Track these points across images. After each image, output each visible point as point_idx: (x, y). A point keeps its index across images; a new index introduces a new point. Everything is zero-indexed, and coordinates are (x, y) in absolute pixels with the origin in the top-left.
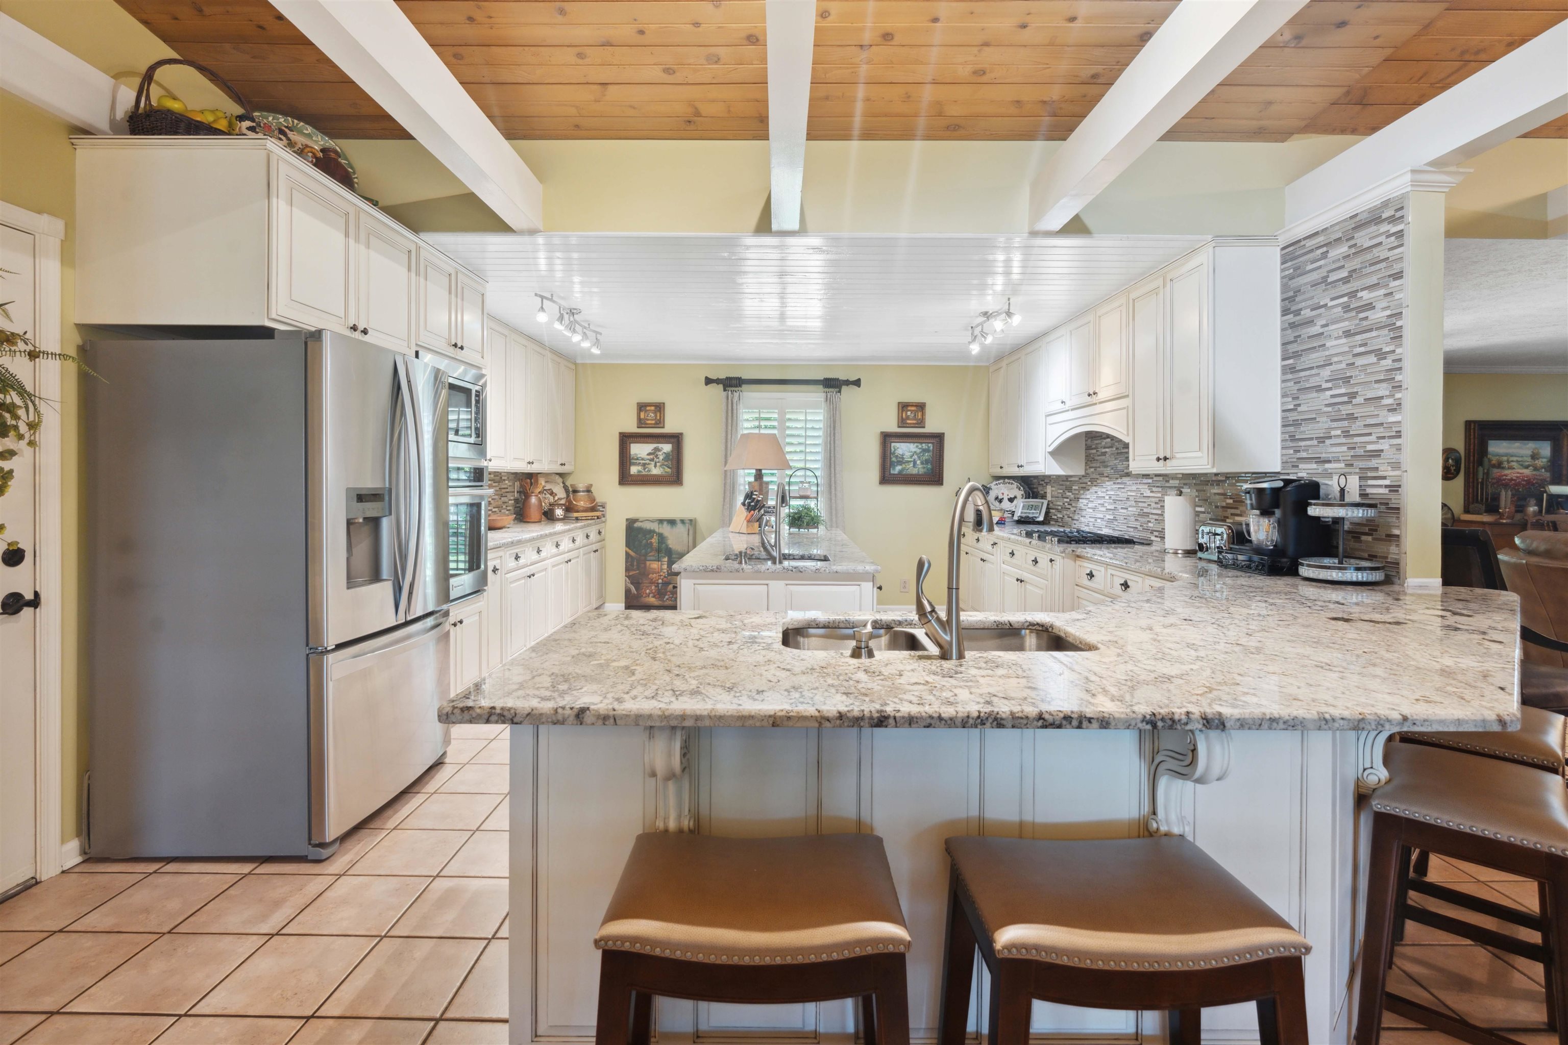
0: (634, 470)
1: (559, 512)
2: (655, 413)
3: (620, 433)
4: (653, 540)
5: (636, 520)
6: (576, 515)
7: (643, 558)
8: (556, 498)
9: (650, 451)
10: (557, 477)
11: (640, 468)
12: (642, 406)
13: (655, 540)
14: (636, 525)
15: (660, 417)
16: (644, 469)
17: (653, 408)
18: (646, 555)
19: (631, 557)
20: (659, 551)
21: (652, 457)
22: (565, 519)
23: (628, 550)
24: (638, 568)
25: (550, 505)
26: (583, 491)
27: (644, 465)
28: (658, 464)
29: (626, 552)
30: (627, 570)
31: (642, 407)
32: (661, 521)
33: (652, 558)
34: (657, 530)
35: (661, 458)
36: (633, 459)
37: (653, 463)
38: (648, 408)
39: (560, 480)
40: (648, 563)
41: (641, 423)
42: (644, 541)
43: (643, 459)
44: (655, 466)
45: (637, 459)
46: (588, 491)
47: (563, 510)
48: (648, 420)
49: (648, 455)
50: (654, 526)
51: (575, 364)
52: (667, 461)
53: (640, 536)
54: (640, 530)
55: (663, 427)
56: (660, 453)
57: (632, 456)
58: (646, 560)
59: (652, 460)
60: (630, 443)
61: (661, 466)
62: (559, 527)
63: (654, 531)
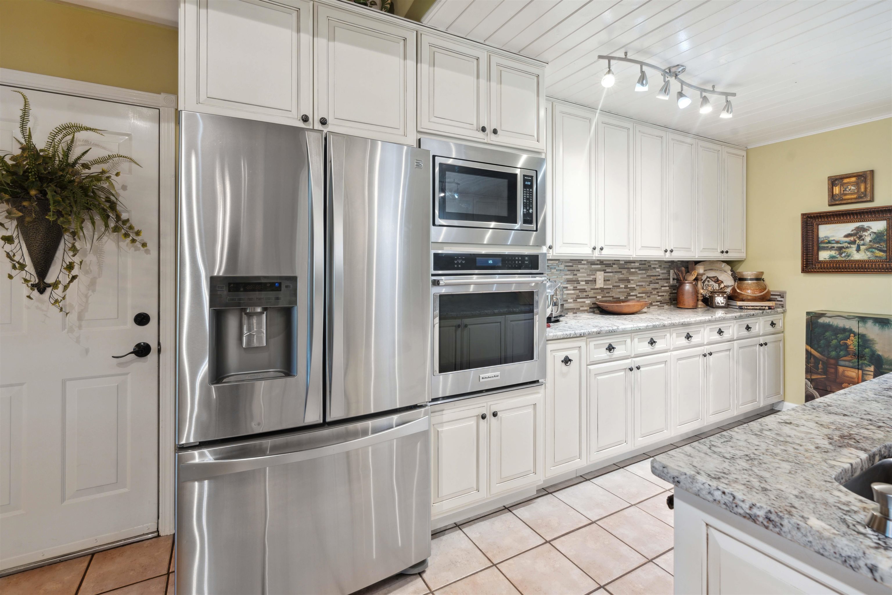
0: (824, 255)
1: (720, 300)
2: (857, 184)
3: (803, 215)
4: (849, 342)
5: (822, 315)
6: (739, 303)
7: (832, 361)
8: (722, 286)
9: (849, 232)
10: (724, 265)
11: (833, 253)
12: (836, 180)
13: (852, 343)
14: (821, 320)
15: (866, 188)
16: (840, 254)
17: (853, 179)
18: (838, 358)
19: (815, 357)
20: (859, 356)
21: (852, 239)
22: (727, 306)
23: (809, 348)
24: (825, 372)
25: (711, 292)
26: (751, 279)
27: (840, 249)
28: (862, 247)
29: (807, 351)
30: (808, 371)
31: (834, 181)
32: (863, 319)
33: (847, 363)
34: (856, 330)
35: (868, 239)
36: (823, 242)
37: (854, 247)
38: (846, 181)
39: (728, 268)
40: (841, 369)
41: (833, 200)
42: (834, 342)
43: (837, 242)
44: (858, 250)
45: (829, 242)
46: (759, 279)
47: (724, 298)
48: (846, 195)
49: (847, 236)
50: (853, 325)
51: (747, 151)
52: (879, 243)
53: (827, 334)
54: (828, 327)
55: (872, 200)
56: (866, 234)
57: (820, 240)
58: (837, 365)
59: (854, 242)
60: (818, 225)
61: (867, 249)
62: (720, 314)
63: (851, 331)
